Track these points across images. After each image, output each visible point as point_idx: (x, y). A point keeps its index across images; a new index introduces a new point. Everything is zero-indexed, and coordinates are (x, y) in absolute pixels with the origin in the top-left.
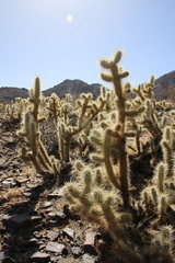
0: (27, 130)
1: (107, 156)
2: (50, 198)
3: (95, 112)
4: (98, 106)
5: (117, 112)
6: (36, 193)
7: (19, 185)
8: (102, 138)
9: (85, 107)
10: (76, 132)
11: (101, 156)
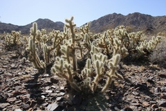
0: (31, 48)
1: (68, 56)
2: (43, 77)
3: (61, 40)
4: (63, 37)
5: (71, 40)
6: (36, 76)
7: (27, 73)
8: (66, 50)
9: (57, 37)
10: (52, 49)
11: (66, 56)
